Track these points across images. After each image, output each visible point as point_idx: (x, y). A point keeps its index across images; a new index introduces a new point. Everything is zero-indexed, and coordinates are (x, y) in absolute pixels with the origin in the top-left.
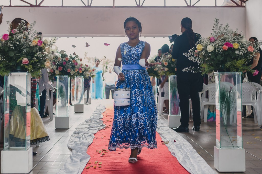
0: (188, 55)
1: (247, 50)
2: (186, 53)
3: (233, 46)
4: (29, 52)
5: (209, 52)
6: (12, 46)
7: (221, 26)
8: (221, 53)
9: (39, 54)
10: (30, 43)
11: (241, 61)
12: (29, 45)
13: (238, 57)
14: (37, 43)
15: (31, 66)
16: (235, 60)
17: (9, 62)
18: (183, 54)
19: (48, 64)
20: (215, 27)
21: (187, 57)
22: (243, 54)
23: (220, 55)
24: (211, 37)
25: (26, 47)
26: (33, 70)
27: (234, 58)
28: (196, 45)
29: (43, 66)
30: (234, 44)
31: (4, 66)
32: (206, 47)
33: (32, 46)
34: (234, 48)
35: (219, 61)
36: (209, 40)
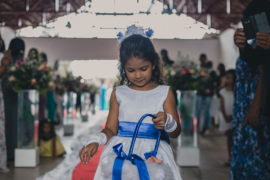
1: (200, 74)
4: (37, 75)
5: (172, 76)
11: (196, 83)
12: (37, 69)
13: (193, 80)
14: (43, 68)
15: (38, 86)
16: (191, 82)
17: (22, 82)
19: (51, 84)
22: (196, 78)
26: (40, 88)
29: (48, 85)
32: (170, 72)
33: (39, 71)
35: (179, 82)
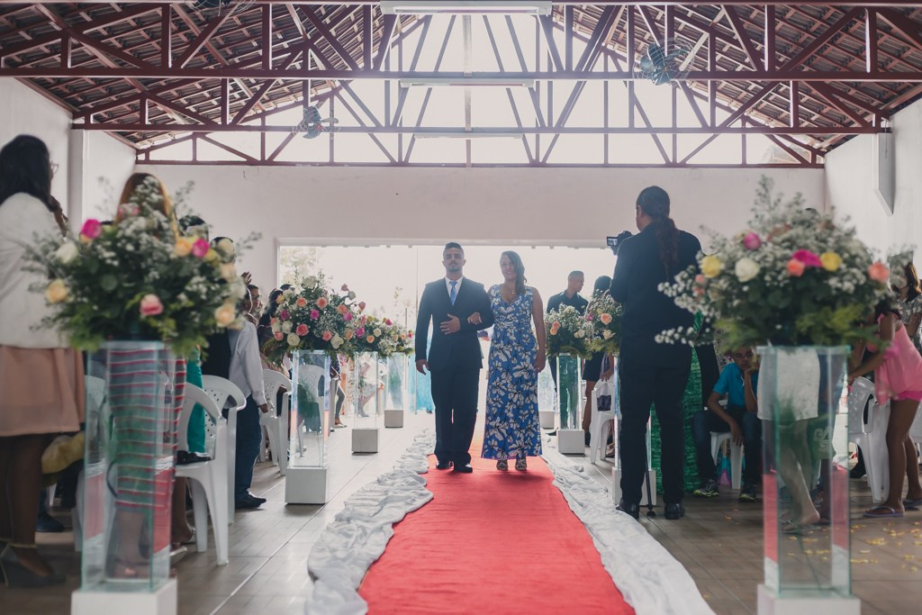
0: (673, 290)
1: (866, 274)
2: (667, 284)
3: (820, 263)
4: (165, 277)
5: (742, 280)
6: (113, 258)
7: (779, 200)
8: (782, 285)
9: (198, 284)
10: (169, 248)
11: (848, 309)
12: (167, 254)
13: (836, 298)
14: (191, 246)
15: (172, 323)
16: (827, 308)
17: (102, 308)
18: (657, 287)
19: (225, 315)
20: (759, 202)
21: (669, 295)
22: (852, 288)
23: (778, 293)
24: (747, 233)
25: (160, 261)
26: (176, 335)
27: (824, 303)
28: (701, 259)
29: (210, 322)
30: (823, 257)
31: (85, 322)
32: (732, 264)
33: (174, 260)
34: (823, 269)
35: (774, 309)
36: (742, 242)
